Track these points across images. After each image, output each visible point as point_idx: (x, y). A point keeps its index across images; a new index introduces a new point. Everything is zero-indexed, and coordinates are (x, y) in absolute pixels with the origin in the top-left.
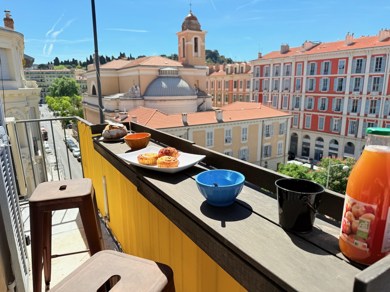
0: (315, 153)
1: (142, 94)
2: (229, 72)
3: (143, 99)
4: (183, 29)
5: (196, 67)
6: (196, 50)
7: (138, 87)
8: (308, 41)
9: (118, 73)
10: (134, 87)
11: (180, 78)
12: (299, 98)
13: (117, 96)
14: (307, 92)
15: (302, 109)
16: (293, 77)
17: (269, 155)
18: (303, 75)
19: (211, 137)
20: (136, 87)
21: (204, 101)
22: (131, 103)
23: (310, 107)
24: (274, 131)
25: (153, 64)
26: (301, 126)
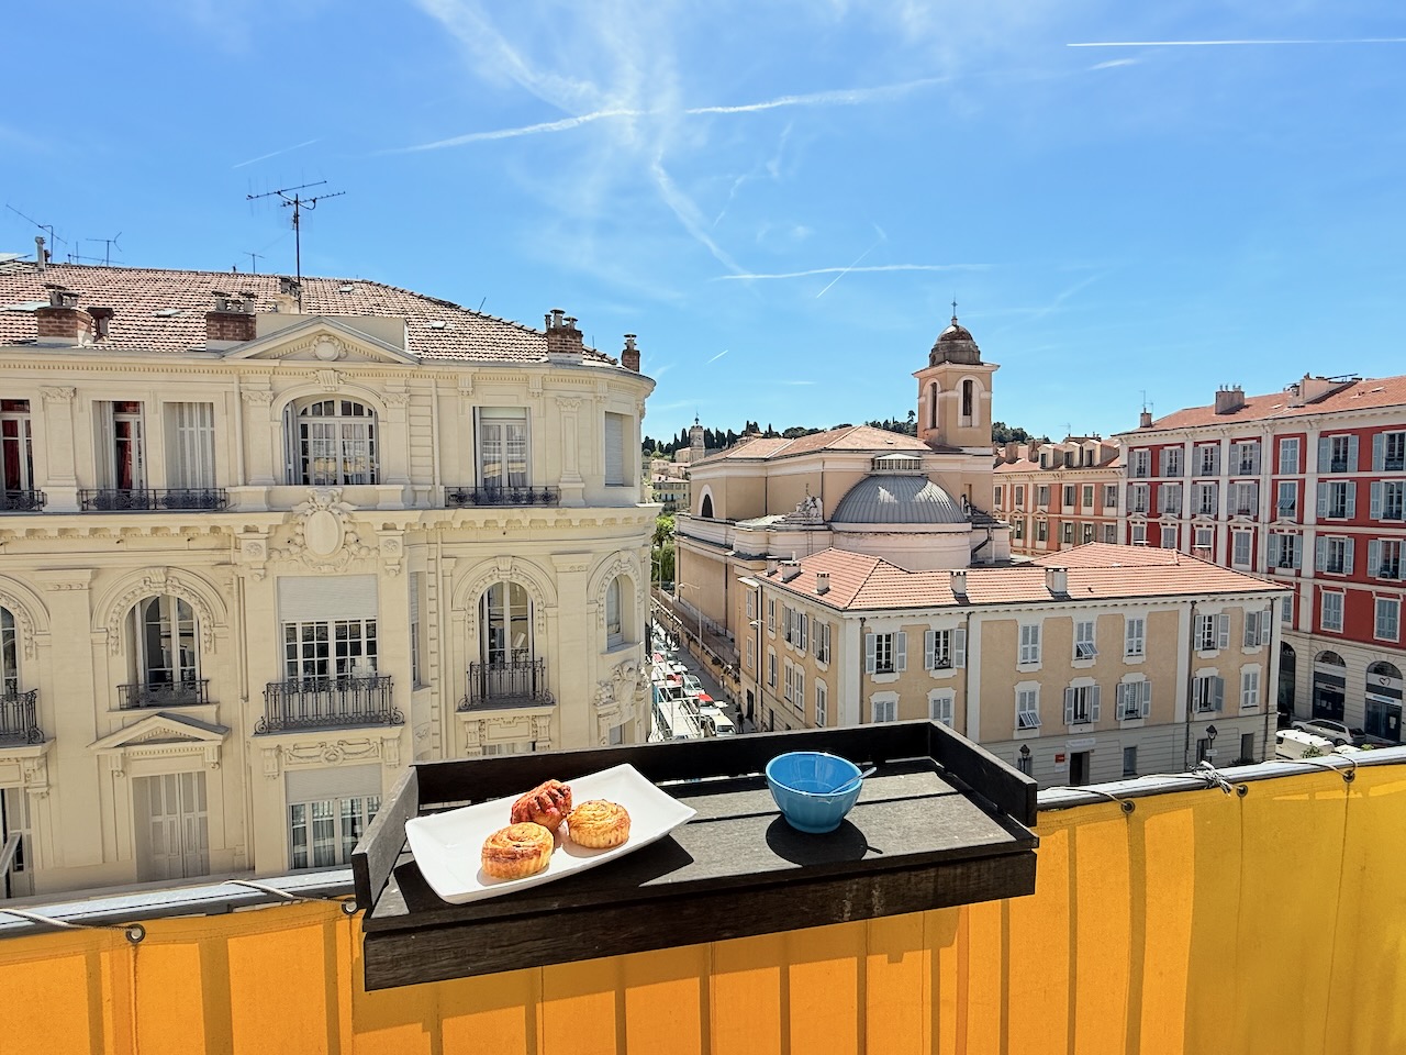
0: (1368, 713)
1: (828, 518)
2: (1050, 463)
3: (830, 529)
4: (934, 362)
5: (966, 450)
6: (967, 411)
7: (818, 500)
8: (1312, 376)
9: (766, 468)
10: (809, 499)
11: (925, 478)
12: (1292, 537)
13: (768, 520)
14: (1320, 522)
15: (1308, 570)
16: (1266, 478)
17: (1213, 706)
18: (1303, 471)
19: (1035, 641)
20: (814, 500)
21: (989, 539)
22: (800, 539)
23: (1336, 566)
24: (1230, 634)
25: (859, 446)
26: (1306, 622)
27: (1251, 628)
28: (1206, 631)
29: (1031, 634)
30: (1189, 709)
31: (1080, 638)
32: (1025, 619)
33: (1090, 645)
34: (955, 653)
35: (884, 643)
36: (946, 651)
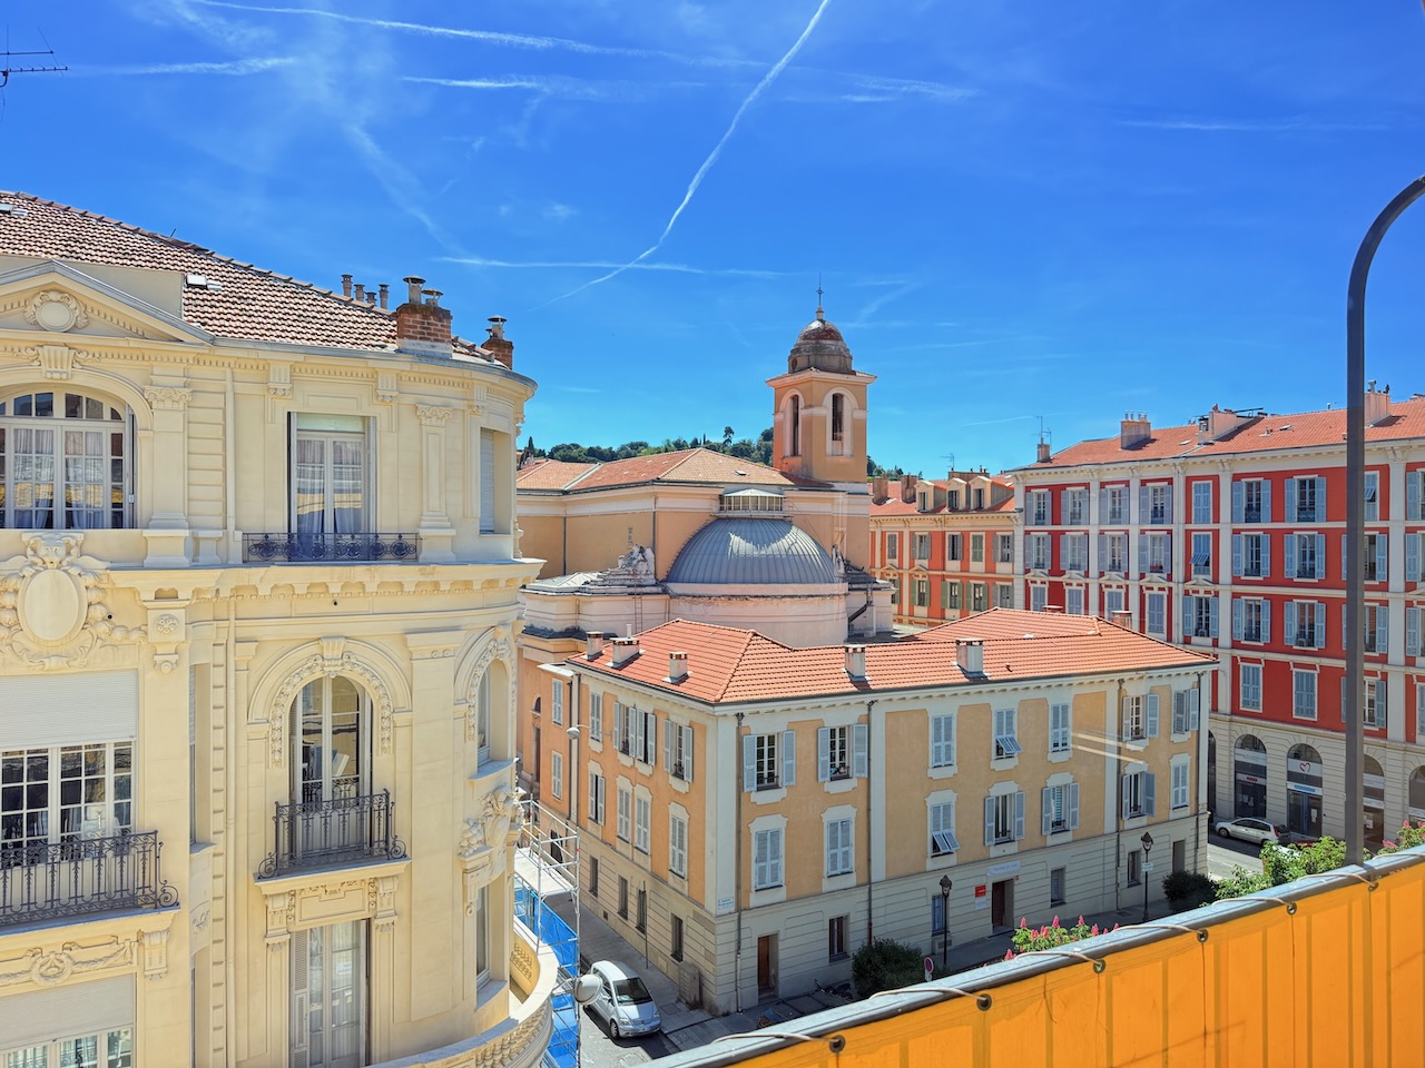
0: (1290, 805)
1: (662, 576)
2: (930, 505)
3: (665, 592)
4: (794, 367)
5: (837, 486)
6: (837, 434)
7: (649, 552)
8: (1220, 409)
9: (565, 504)
10: (636, 550)
11: (786, 523)
12: (1207, 600)
13: (577, 580)
14: (1236, 581)
15: (1225, 640)
16: (1179, 528)
17: (1143, 809)
18: (1217, 520)
19: (948, 737)
20: (642, 551)
21: (869, 603)
22: (626, 607)
23: (1253, 634)
24: (1159, 718)
25: (701, 477)
26: (1225, 704)
27: (1180, 710)
28: (1134, 716)
29: (943, 726)
30: (1119, 815)
31: (1000, 731)
32: (938, 708)
33: (1012, 739)
34: (854, 757)
35: (766, 748)
36: (842, 754)
